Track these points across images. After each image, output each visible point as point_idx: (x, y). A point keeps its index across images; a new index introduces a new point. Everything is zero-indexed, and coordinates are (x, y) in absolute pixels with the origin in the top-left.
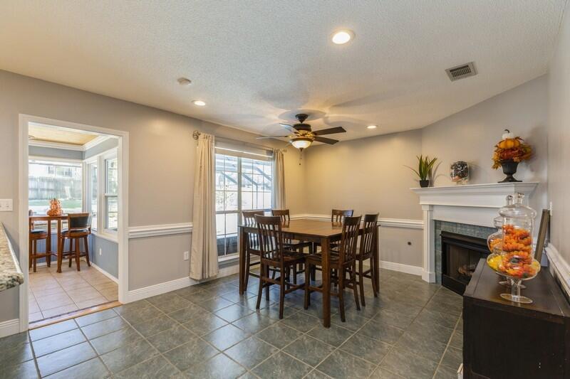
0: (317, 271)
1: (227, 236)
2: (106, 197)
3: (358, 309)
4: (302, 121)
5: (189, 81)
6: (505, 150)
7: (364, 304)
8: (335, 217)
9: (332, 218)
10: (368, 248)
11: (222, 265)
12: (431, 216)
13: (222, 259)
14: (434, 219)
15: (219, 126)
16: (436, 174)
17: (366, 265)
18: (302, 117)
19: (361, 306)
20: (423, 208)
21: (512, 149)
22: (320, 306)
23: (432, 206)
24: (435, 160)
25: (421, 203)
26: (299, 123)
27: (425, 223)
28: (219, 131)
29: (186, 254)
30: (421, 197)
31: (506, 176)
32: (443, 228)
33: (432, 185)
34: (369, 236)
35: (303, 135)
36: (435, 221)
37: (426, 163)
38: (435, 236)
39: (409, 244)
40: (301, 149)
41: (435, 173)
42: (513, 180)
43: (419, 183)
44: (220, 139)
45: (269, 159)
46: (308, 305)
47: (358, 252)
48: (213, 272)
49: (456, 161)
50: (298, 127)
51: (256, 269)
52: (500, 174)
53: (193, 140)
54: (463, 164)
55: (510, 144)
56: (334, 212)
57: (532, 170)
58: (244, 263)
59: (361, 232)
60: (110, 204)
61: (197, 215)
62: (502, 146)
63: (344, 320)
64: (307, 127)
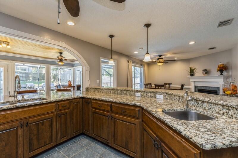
5: (143, 48)
6: (220, 67)
12: (194, 84)
18: (160, 56)
20: (191, 82)
21: (222, 67)
23: (194, 82)
24: (195, 68)
26: (159, 58)
27: (192, 87)
30: (191, 79)
31: (220, 74)
32: (198, 88)
33: (194, 76)
35: (161, 61)
36: (195, 86)
37: (192, 69)
40: (160, 65)
41: (195, 72)
42: (223, 75)
43: (190, 75)
49: (204, 69)
52: (219, 73)
54: (206, 70)
55: (222, 66)
57: (227, 72)
61: (129, 85)
62: (220, 66)
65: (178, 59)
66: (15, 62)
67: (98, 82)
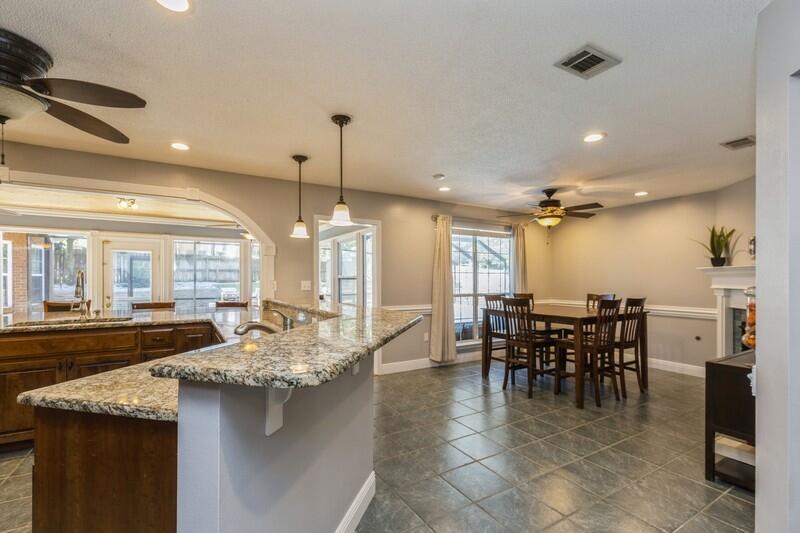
0: (568, 363)
1: (463, 321)
2: (339, 279)
3: (618, 399)
4: (549, 197)
5: (442, 176)
7: (625, 396)
8: (591, 303)
9: (588, 306)
10: (630, 337)
11: (460, 351)
12: (728, 302)
13: (459, 344)
14: (732, 306)
15: (456, 205)
16: (736, 249)
17: (630, 355)
18: (550, 192)
19: (621, 398)
20: (716, 293)
22: (573, 395)
23: (728, 290)
24: (733, 231)
25: (713, 286)
26: (547, 198)
27: (718, 313)
28: (456, 210)
29: (426, 335)
30: (714, 280)
33: (729, 264)
34: (633, 324)
35: (552, 212)
36: (734, 309)
37: (722, 235)
38: (734, 329)
39: (698, 338)
40: (549, 227)
41: (733, 248)
43: (710, 261)
44: (459, 219)
45: (507, 236)
46: (559, 391)
47: (617, 340)
48: (452, 356)
50: (544, 204)
51: (500, 353)
53: (431, 222)
56: (590, 297)
58: (487, 348)
59: (621, 318)
60: (343, 287)
61: (436, 298)
63: (599, 405)
64: (556, 203)
65: (653, 198)
66: (173, 237)
67: (305, 285)
